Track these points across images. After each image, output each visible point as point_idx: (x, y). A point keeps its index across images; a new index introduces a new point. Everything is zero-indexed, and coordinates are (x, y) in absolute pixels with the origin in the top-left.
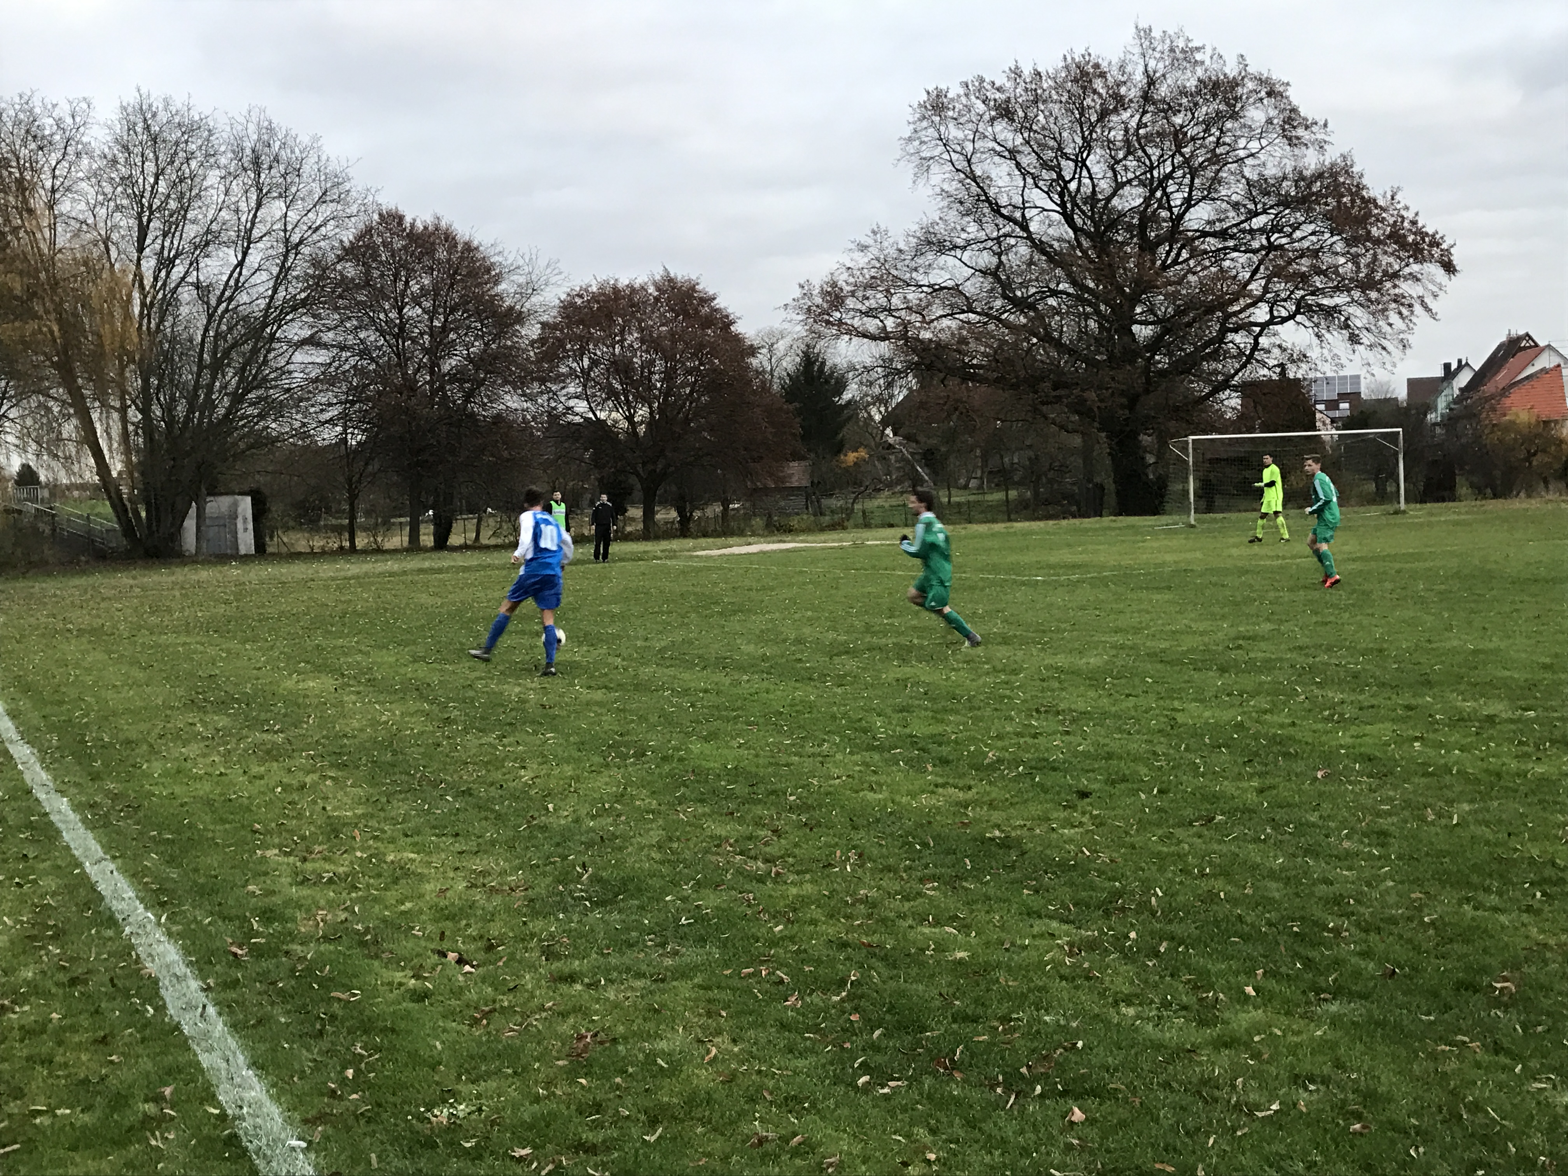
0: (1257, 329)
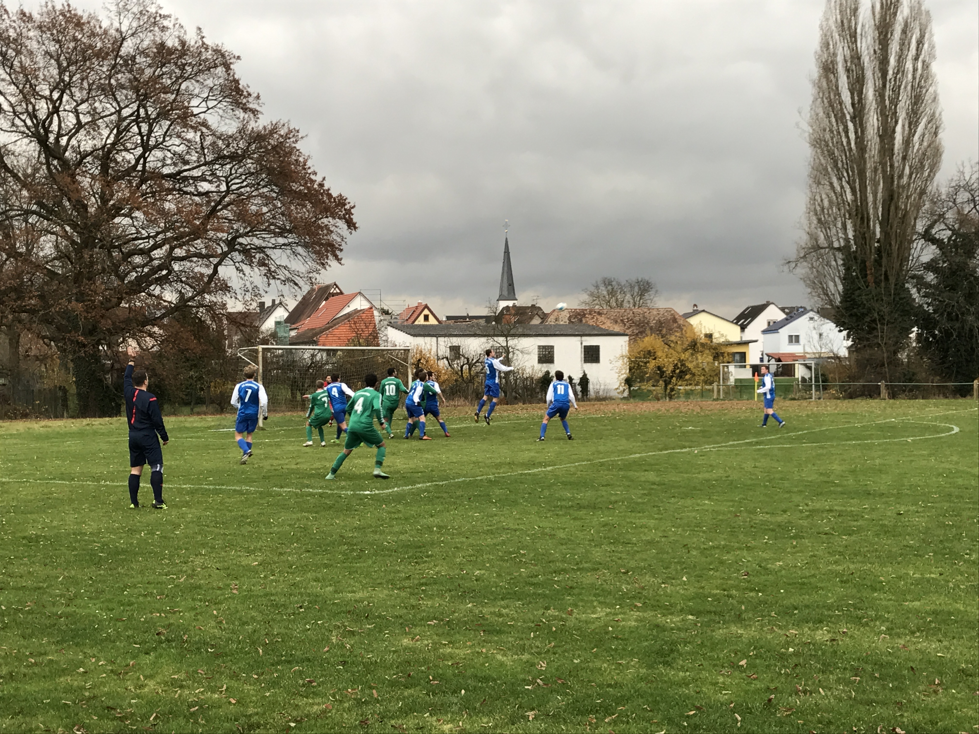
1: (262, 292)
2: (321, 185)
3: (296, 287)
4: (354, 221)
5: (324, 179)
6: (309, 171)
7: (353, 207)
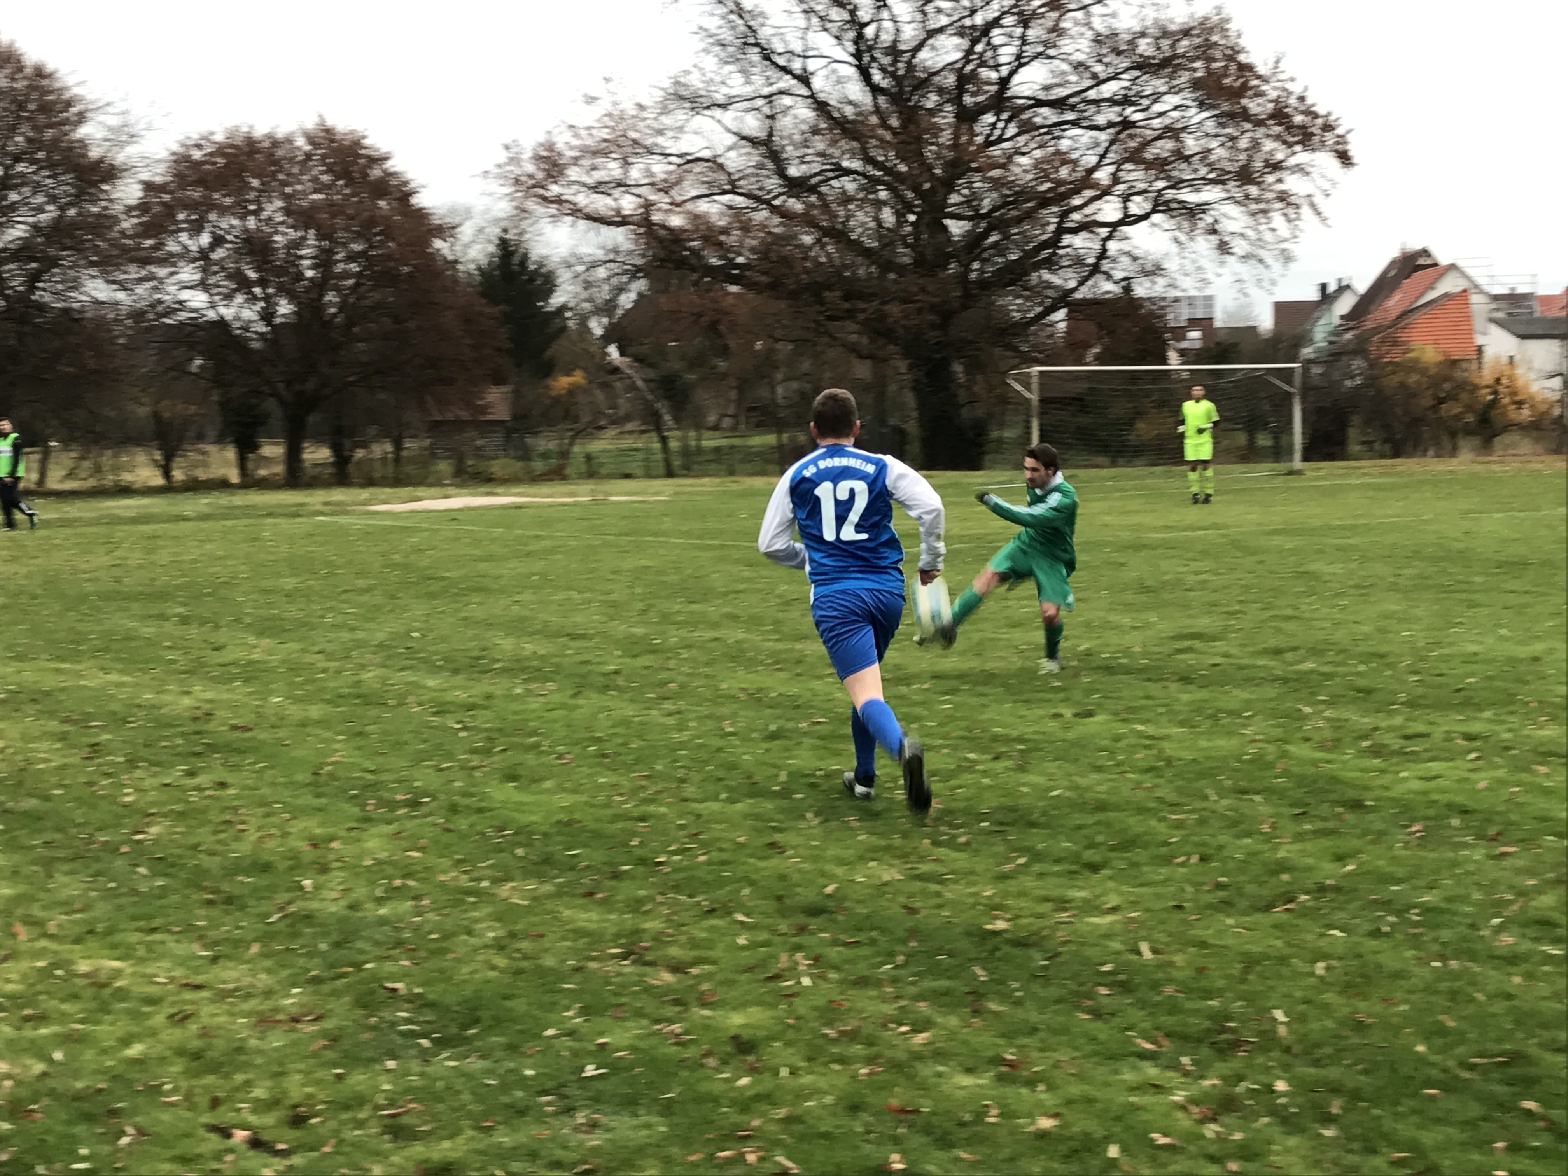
0: (1104, 232)
2: (1302, 99)
3: (1260, 266)
4: (1350, 154)
5: (1306, 89)
6: (1282, 77)
7: (1348, 132)
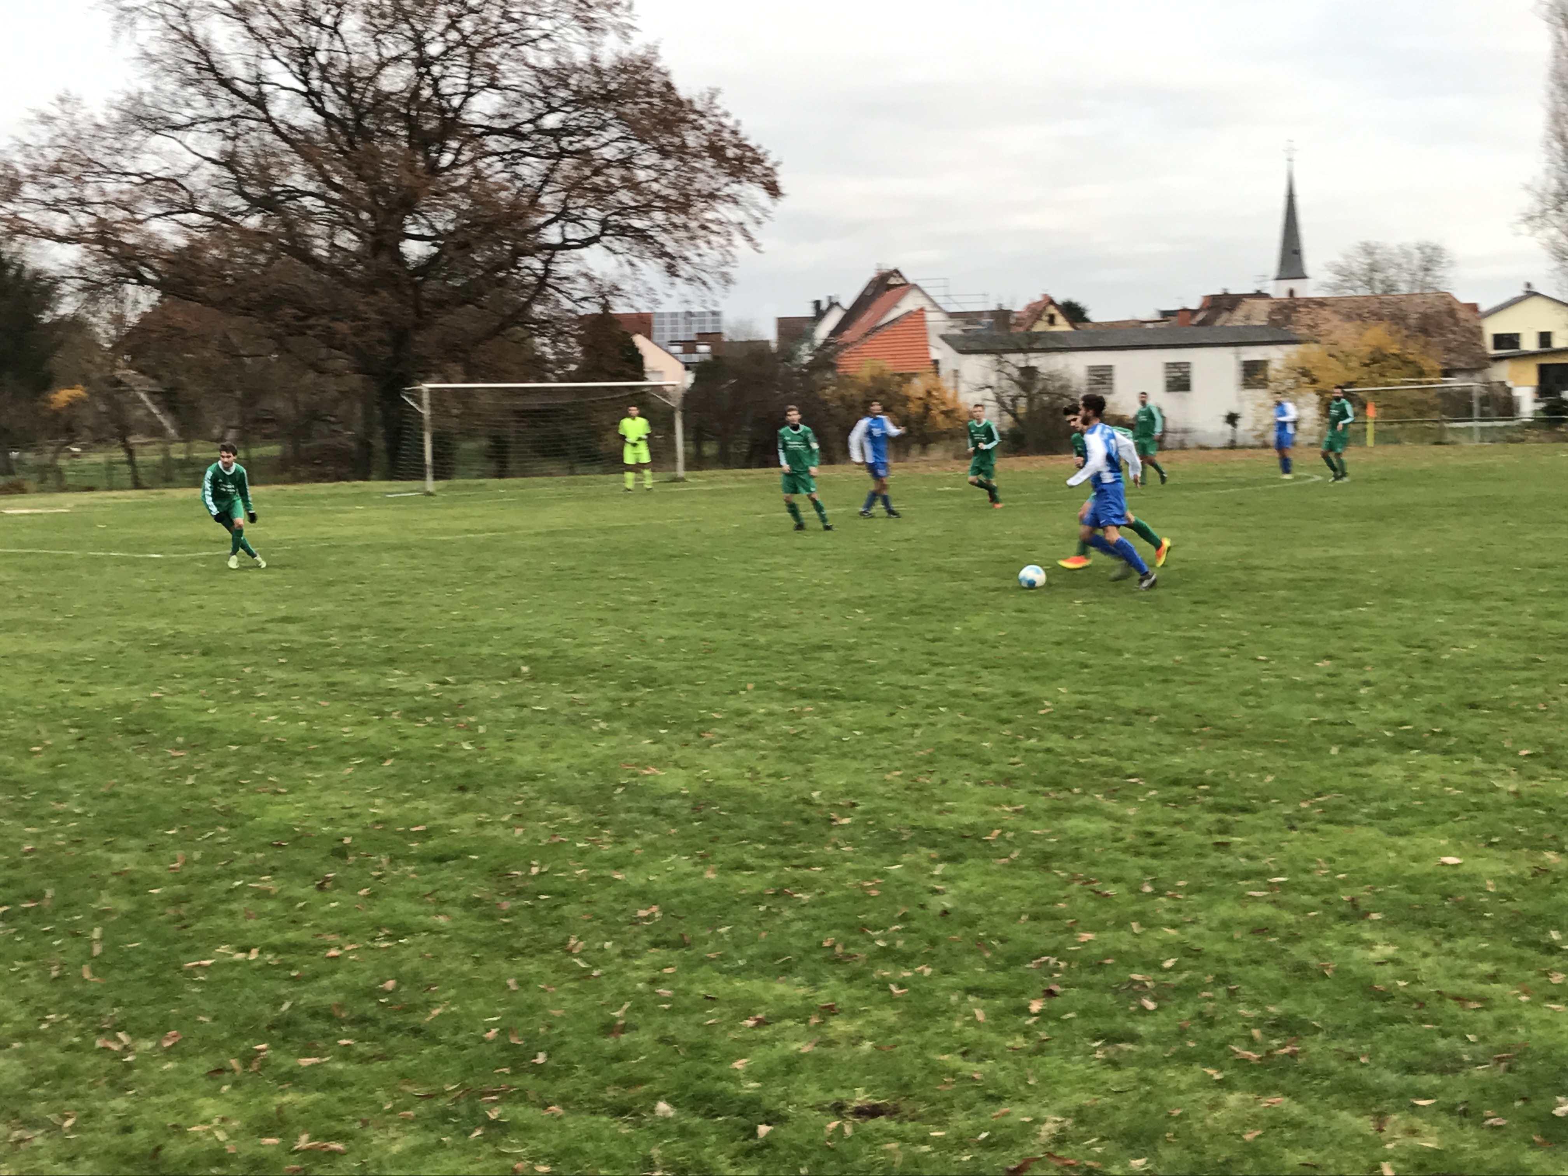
1: (661, 297)
2: (734, 133)
4: (779, 184)
5: (738, 123)
7: (776, 164)
